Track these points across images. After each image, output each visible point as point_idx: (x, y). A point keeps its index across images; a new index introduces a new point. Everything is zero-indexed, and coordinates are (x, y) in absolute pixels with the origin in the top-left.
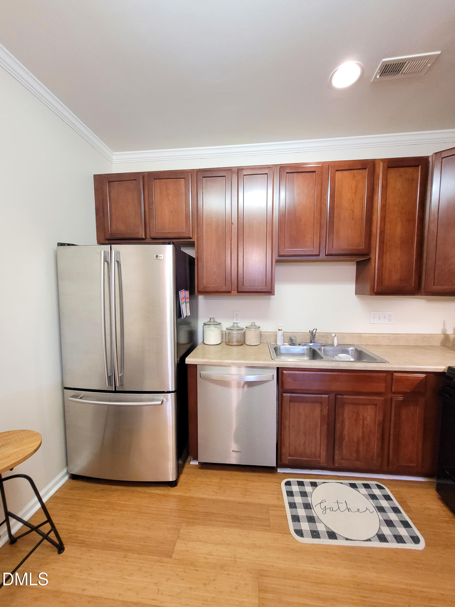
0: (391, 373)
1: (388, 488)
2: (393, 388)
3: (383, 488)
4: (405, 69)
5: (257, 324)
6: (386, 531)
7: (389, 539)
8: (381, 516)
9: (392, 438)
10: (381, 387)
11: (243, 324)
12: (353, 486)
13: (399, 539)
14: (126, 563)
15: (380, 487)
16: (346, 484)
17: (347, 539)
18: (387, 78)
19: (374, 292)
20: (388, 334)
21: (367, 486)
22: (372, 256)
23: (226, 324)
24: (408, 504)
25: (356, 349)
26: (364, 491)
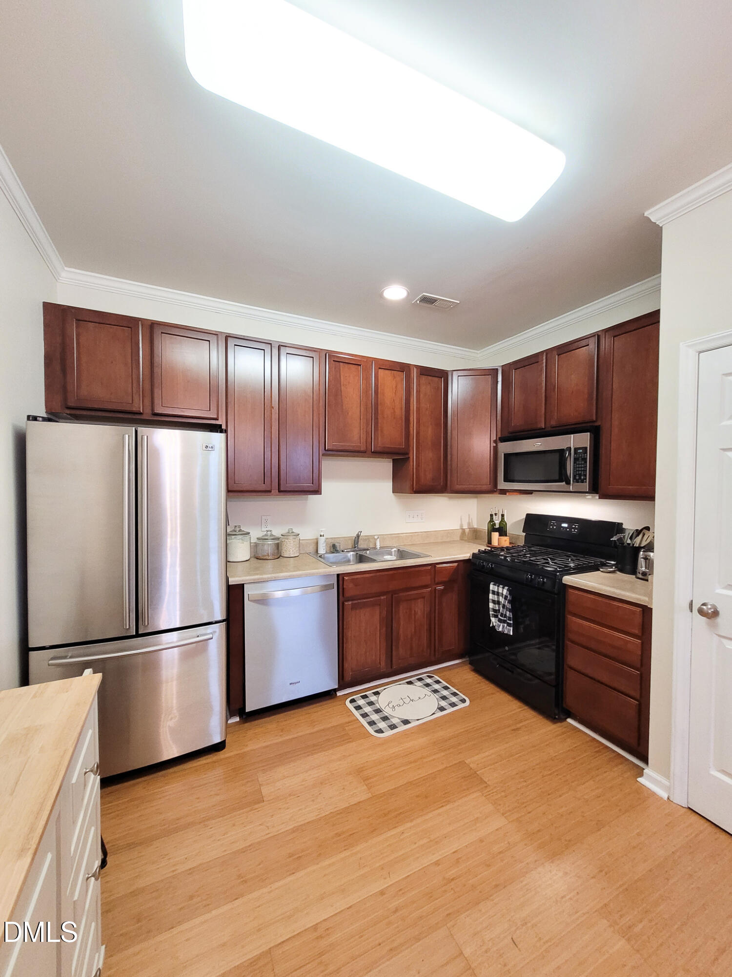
0: (433, 565)
1: (436, 675)
2: (436, 579)
3: (433, 677)
4: (436, 304)
5: (296, 531)
6: (443, 703)
7: (446, 708)
8: (437, 696)
9: (437, 626)
10: (427, 580)
11: (277, 532)
12: (410, 683)
13: (453, 705)
14: (211, 829)
15: (430, 677)
16: (403, 684)
17: (418, 720)
18: (422, 304)
19: (413, 491)
20: (421, 532)
21: (420, 680)
22: (411, 455)
23: (256, 533)
24: (453, 681)
25: (399, 550)
26: (419, 683)
